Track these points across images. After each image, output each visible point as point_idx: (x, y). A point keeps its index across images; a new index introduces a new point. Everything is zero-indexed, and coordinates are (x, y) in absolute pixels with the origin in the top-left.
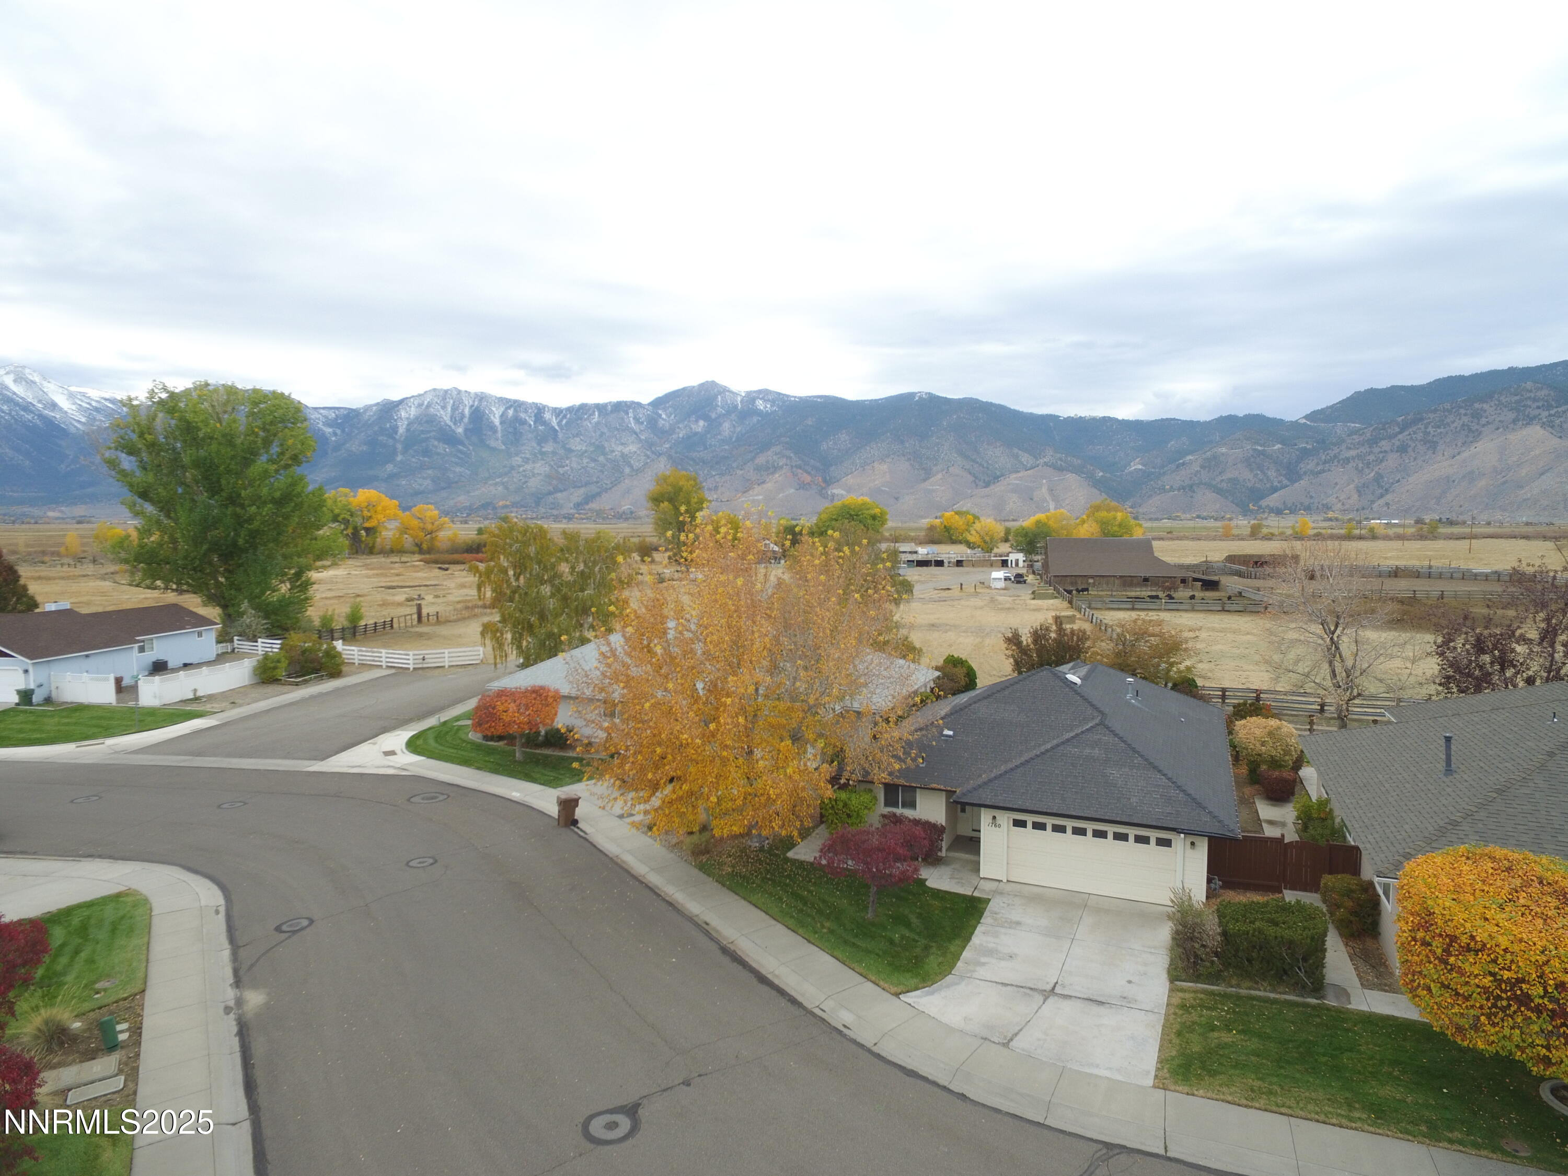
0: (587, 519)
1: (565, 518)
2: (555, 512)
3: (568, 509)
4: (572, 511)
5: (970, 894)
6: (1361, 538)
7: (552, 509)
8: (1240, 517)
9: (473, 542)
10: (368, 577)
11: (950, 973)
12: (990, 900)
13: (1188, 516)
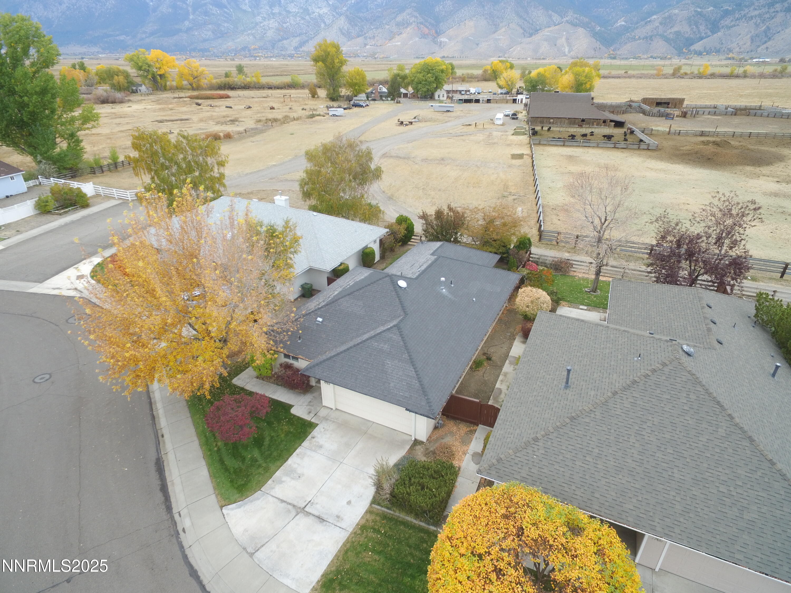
0: (301, 57)
1: (289, 56)
2: (283, 53)
3: (291, 51)
4: (293, 52)
5: (309, 419)
6: (737, 76)
7: (281, 51)
8: (676, 57)
9: (221, 82)
10: (155, 111)
11: (260, 490)
12: (318, 424)
13: (645, 56)
